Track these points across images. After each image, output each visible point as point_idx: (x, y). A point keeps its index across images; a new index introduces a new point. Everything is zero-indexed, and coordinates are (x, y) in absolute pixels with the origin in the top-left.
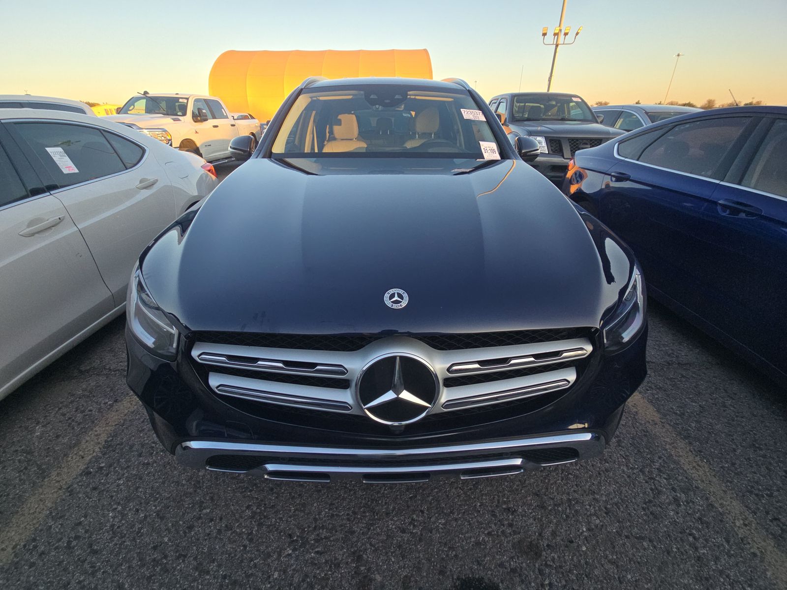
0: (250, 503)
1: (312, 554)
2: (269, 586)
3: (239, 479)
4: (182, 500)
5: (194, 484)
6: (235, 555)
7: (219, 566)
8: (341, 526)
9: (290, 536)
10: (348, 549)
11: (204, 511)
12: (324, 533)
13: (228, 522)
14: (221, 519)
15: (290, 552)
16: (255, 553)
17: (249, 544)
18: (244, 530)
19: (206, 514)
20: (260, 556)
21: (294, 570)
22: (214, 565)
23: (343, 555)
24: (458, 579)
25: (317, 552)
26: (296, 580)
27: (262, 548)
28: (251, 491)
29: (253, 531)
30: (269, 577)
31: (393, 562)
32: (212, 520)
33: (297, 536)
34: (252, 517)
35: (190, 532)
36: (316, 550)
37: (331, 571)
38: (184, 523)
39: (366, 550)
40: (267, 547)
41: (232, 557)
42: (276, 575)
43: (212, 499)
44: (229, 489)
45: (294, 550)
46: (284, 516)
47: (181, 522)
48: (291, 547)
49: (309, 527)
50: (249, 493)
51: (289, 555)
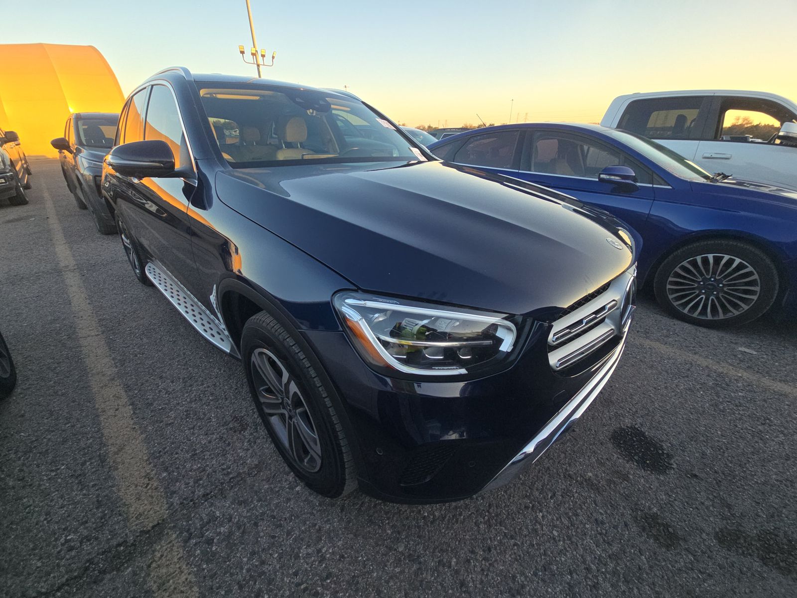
0: (474, 521)
1: (552, 501)
2: (562, 543)
3: (438, 519)
4: (422, 581)
5: (409, 561)
6: (520, 556)
7: (522, 574)
8: (539, 472)
9: (527, 507)
10: (560, 479)
11: (453, 563)
12: (539, 485)
13: (481, 548)
14: (473, 552)
15: (541, 514)
16: (527, 539)
17: (516, 540)
18: (498, 538)
19: (457, 563)
20: (532, 537)
21: (557, 520)
22: (518, 577)
23: (563, 483)
24: (610, 439)
25: (551, 498)
26: (566, 522)
27: (525, 532)
28: (460, 514)
29: (504, 532)
30: (554, 539)
31: (583, 461)
32: (468, 561)
33: (531, 503)
34: (490, 526)
35: (467, 587)
36: (549, 497)
37: (571, 497)
38: (452, 589)
39: (566, 469)
40: (527, 528)
41: (520, 559)
42: (555, 533)
43: (442, 551)
44: (443, 531)
45: (541, 511)
46: (505, 503)
47: (450, 591)
48: (538, 511)
49: (527, 491)
50: (462, 517)
51: (543, 517)
